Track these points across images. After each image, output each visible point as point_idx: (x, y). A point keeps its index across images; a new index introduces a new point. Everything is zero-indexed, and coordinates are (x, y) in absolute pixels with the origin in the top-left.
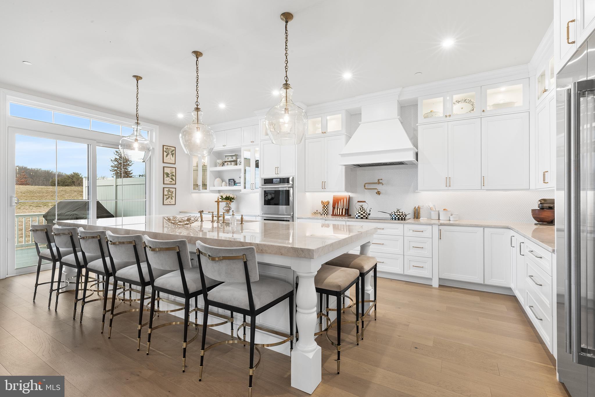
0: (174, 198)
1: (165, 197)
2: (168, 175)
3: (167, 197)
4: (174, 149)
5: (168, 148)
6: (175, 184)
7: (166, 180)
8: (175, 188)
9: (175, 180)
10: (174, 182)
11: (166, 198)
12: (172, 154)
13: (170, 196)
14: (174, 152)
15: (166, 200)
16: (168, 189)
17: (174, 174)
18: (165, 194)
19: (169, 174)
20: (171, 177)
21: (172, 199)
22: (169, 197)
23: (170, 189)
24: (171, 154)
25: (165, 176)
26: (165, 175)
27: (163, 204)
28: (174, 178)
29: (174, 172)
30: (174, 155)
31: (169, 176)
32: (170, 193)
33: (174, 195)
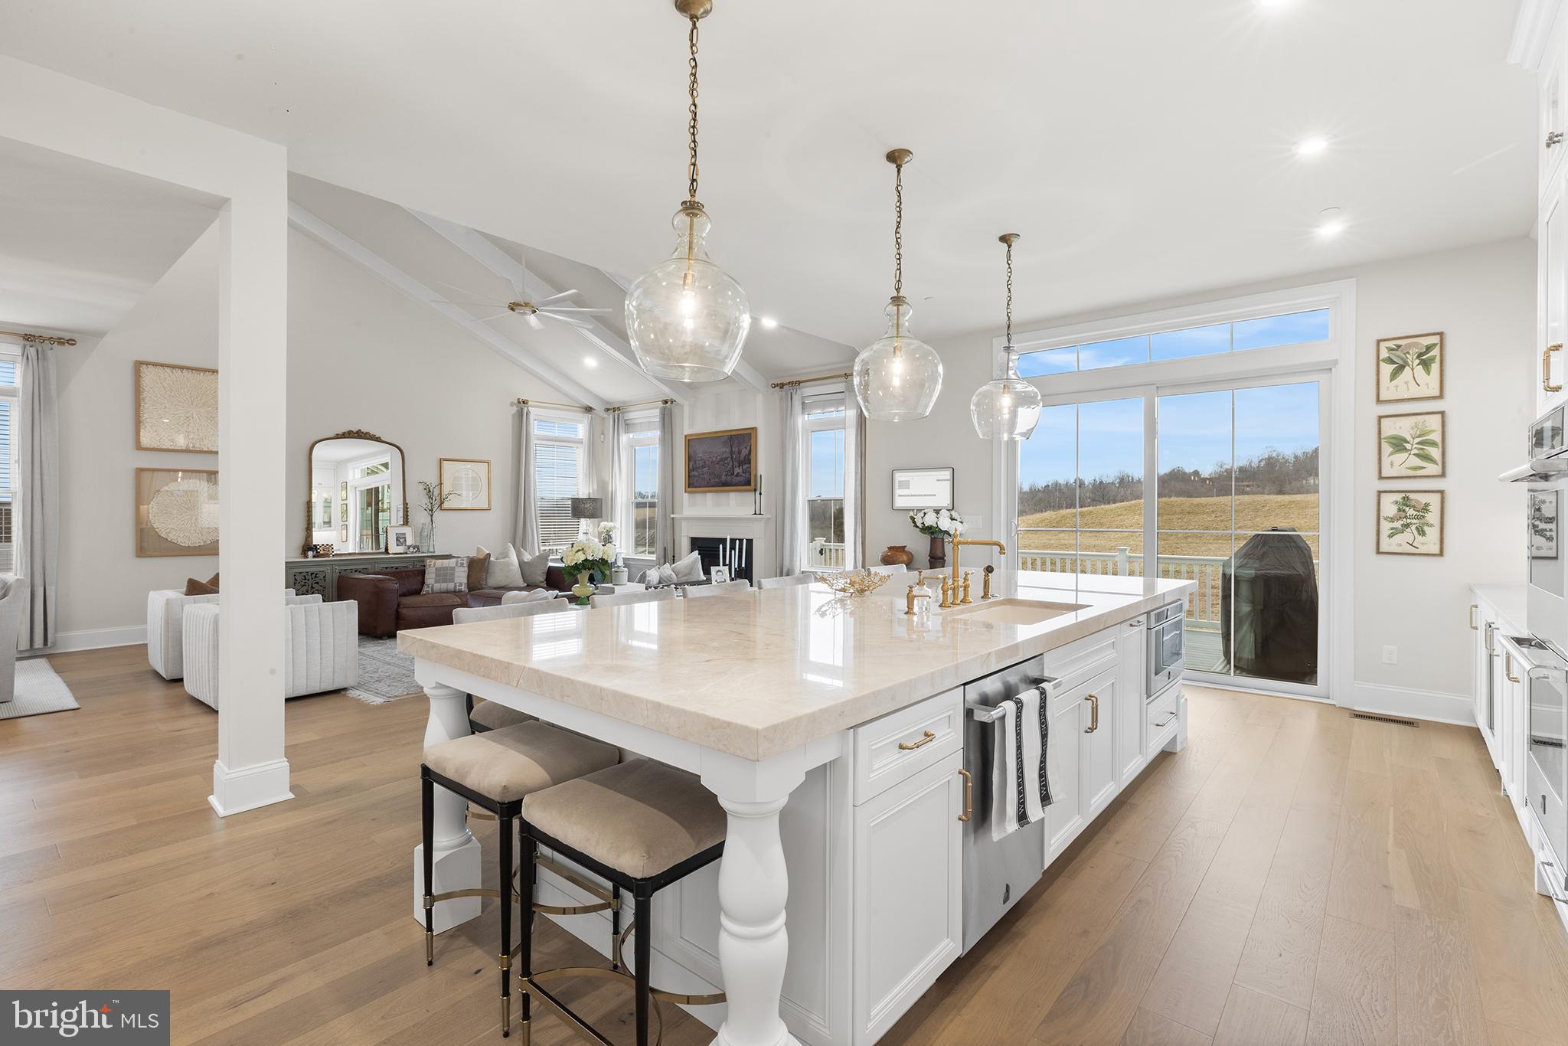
0: (1432, 533)
1: (1386, 526)
2: (1399, 444)
3: (1398, 524)
4: (1436, 340)
5: (1399, 346)
6: (1443, 475)
7: (1392, 465)
8: (1442, 492)
9: (1440, 463)
10: (1433, 469)
11: (1392, 529)
12: (1426, 364)
13: (1414, 521)
14: (1436, 352)
15: (1390, 536)
16: (1403, 495)
17: (1436, 437)
18: (1383, 514)
19: (1409, 438)
20: (1418, 449)
21: (1421, 532)
22: (1407, 526)
23: (1412, 496)
24: (1418, 361)
25: (1387, 448)
26: (1385, 445)
27: (1378, 552)
28: (1435, 453)
29: (1432, 431)
30: (1435, 367)
31: (1408, 446)
32: (1411, 512)
33: (1433, 517)
